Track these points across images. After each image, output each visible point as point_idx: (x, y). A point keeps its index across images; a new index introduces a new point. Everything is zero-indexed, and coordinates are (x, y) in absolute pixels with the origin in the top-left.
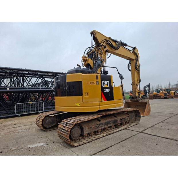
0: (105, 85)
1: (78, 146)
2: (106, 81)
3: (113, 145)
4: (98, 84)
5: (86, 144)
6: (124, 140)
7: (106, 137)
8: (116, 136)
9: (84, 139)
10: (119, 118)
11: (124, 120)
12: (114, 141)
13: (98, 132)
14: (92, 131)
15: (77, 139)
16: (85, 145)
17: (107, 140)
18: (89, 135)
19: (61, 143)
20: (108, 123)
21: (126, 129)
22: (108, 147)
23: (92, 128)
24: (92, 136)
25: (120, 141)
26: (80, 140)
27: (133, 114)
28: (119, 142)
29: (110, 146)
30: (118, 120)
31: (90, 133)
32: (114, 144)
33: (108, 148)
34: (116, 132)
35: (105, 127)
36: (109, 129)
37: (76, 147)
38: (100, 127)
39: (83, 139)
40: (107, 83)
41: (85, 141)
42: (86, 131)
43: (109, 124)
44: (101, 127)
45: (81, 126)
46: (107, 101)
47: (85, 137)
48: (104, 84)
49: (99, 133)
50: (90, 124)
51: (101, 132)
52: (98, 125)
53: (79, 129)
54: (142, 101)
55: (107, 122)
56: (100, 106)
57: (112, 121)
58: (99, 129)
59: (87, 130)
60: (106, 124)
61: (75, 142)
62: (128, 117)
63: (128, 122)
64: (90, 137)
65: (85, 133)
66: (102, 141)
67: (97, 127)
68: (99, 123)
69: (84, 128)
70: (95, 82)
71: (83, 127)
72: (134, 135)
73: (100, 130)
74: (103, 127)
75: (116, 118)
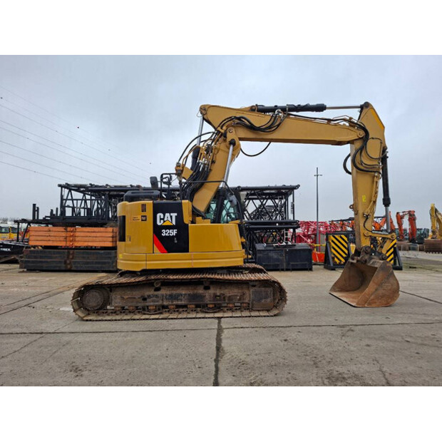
0: (164, 222)
2: (167, 215)
4: (146, 220)
11: (227, 298)
14: (129, 304)
20: (173, 297)
27: (265, 291)
30: (208, 297)
38: (151, 302)
40: (171, 217)
43: (178, 300)
44: (154, 301)
46: (169, 252)
48: (161, 219)
55: (171, 295)
56: (148, 262)
57: (185, 294)
58: (148, 304)
60: (167, 299)
65: (113, 304)
67: (143, 300)
69: (113, 296)
70: (139, 217)
73: (153, 308)
74: (158, 302)
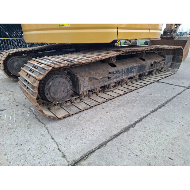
1: (65, 117)
3: (144, 117)
5: (85, 111)
6: (163, 105)
7: (123, 96)
8: (142, 94)
9: (81, 100)
10: (148, 62)
11: (155, 65)
12: (143, 107)
13: (108, 87)
14: (98, 86)
15: (66, 102)
16: (83, 114)
17: (128, 103)
18: (91, 93)
19: (32, 108)
20: (129, 71)
21: (157, 81)
22: (134, 122)
23: (97, 79)
24: (97, 95)
25: (157, 107)
26: (72, 103)
27: (170, 57)
28: (156, 110)
29: (137, 120)
30: (147, 66)
31: (94, 89)
32: (144, 115)
33: (135, 124)
34: (143, 87)
35: (123, 78)
36: (128, 81)
37: (60, 119)
38: (114, 79)
39: (78, 100)
41: (82, 106)
42: (85, 86)
43: (131, 73)
44: (116, 77)
45: (74, 75)
47: (83, 97)
49: (110, 89)
50: (93, 72)
51: (115, 86)
52: (110, 73)
53: (66, 82)
54: (179, 38)
56: (119, 31)
57: (136, 67)
58: (111, 81)
59: (87, 83)
60: (125, 73)
61: (61, 106)
62: (163, 60)
63: (160, 69)
64: (94, 97)
65: (82, 89)
66: (118, 106)
67: (109, 78)
68: (112, 70)
69: (81, 80)
71: (77, 78)
72: (179, 94)
73: (113, 85)
74: (119, 77)
75: (144, 62)
